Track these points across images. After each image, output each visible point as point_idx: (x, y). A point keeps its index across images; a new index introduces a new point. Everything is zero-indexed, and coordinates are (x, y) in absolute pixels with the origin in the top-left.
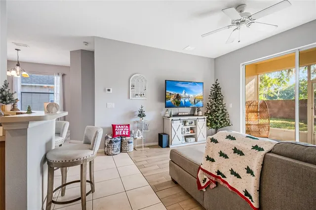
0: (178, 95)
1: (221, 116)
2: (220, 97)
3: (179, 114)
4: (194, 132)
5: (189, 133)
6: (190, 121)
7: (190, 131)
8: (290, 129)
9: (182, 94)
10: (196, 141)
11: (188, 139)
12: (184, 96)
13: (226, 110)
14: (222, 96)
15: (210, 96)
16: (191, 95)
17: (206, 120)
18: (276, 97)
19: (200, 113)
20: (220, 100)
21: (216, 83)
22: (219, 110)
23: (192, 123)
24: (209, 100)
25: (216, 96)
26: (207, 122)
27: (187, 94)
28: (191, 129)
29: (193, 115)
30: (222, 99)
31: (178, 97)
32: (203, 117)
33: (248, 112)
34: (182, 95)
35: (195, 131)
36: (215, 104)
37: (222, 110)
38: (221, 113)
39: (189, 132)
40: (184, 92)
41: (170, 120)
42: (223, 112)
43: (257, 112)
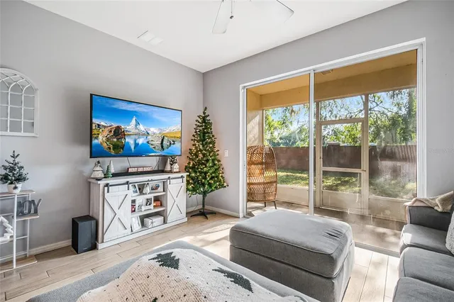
0: (118, 128)
1: (211, 172)
2: (210, 138)
3: (130, 170)
4: (161, 205)
5: (152, 209)
6: (152, 184)
7: (153, 204)
8: (296, 183)
9: (130, 126)
10: (165, 222)
11: (148, 221)
12: (134, 131)
13: (219, 161)
14: (213, 136)
15: (194, 136)
16: (152, 130)
17: (185, 179)
18: (279, 144)
19: (176, 167)
20: (210, 143)
21: (204, 113)
22: (207, 161)
23: (157, 187)
24: (192, 142)
25: (204, 136)
26: (188, 183)
27: (142, 127)
28: (157, 199)
29: (163, 171)
30: (213, 143)
31: (118, 133)
32: (180, 175)
33: (250, 163)
34: (128, 128)
35: (164, 202)
36: (201, 150)
37: (213, 160)
38: (210, 167)
39: (152, 206)
40: (134, 121)
41: (101, 186)
42: (215, 164)
43: (262, 163)
